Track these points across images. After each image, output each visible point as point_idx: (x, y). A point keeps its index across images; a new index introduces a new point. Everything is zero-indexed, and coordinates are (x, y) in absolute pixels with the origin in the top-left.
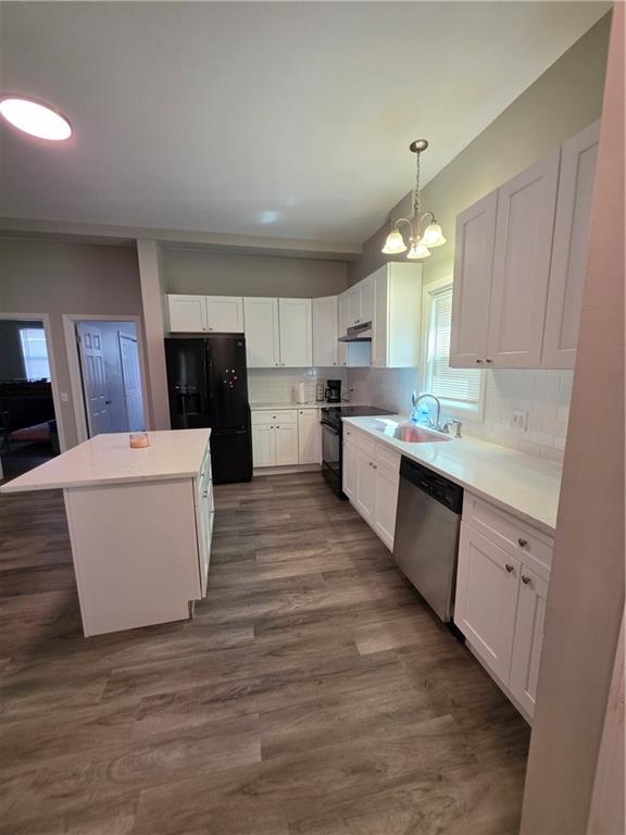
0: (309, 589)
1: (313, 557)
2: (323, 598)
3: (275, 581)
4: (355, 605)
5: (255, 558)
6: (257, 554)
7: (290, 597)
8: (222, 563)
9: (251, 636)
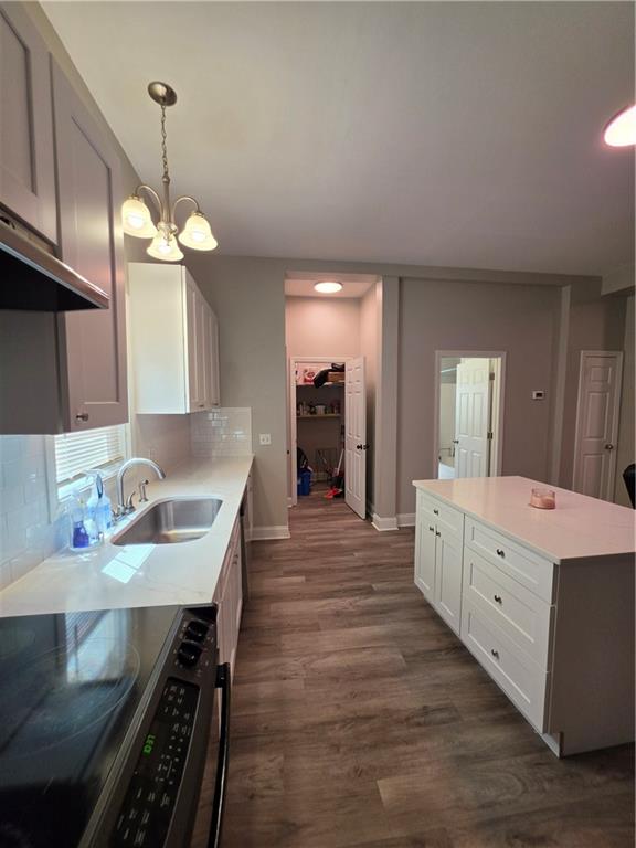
0: (334, 615)
1: (328, 654)
2: (323, 606)
3: (368, 624)
4: (297, 600)
5: (404, 656)
6: (404, 664)
7: (351, 609)
8: (440, 650)
9: (374, 586)
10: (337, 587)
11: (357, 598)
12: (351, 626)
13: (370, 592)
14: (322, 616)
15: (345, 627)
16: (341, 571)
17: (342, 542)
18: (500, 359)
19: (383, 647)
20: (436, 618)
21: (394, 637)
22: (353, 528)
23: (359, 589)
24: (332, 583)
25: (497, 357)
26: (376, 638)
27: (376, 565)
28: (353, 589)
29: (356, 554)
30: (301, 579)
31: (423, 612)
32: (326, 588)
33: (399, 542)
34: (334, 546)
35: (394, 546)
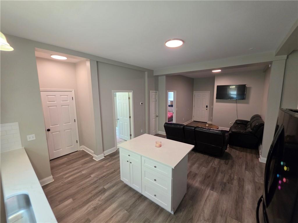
0: (94, 210)
2: (87, 209)
3: (109, 206)
5: (127, 210)
6: (128, 213)
7: (100, 203)
8: (137, 200)
9: (105, 187)
10: (90, 195)
11: (101, 196)
12: (103, 210)
13: (104, 191)
14: (89, 213)
15: (101, 212)
16: (88, 187)
17: (83, 172)
18: (131, 93)
19: (119, 212)
20: (131, 189)
21: (120, 205)
22: (85, 163)
23: (100, 192)
24: (86, 195)
25: (130, 92)
26: (115, 210)
27: (102, 177)
28: (97, 193)
29: (92, 176)
30: (70, 201)
31: (126, 189)
32: (85, 198)
33: (107, 163)
34: (80, 176)
35: (106, 165)
